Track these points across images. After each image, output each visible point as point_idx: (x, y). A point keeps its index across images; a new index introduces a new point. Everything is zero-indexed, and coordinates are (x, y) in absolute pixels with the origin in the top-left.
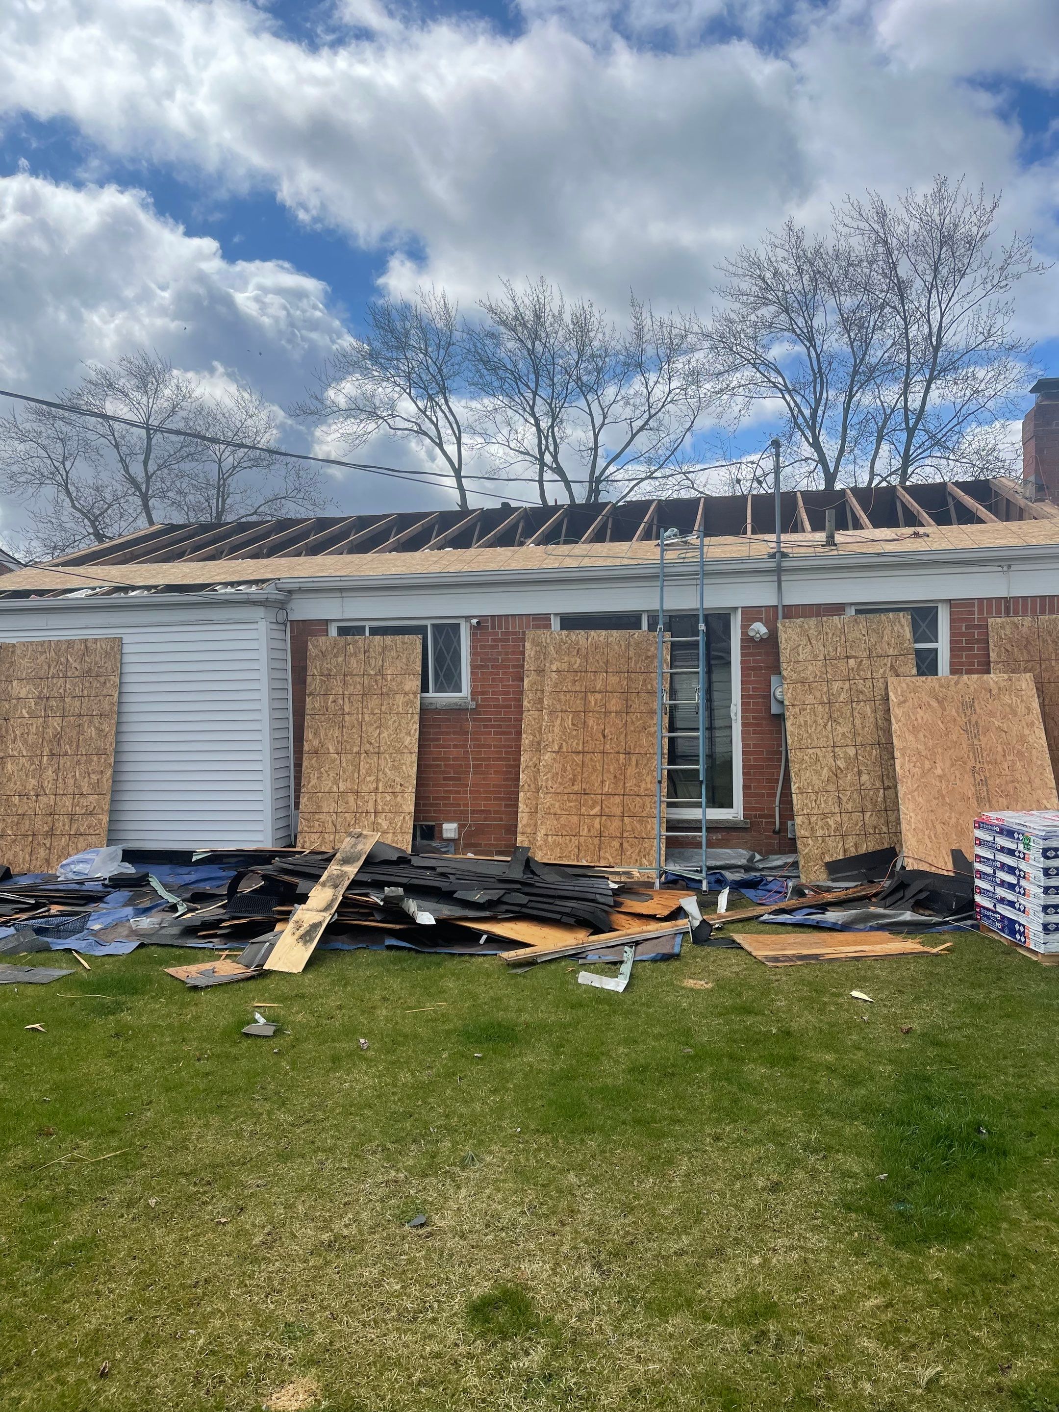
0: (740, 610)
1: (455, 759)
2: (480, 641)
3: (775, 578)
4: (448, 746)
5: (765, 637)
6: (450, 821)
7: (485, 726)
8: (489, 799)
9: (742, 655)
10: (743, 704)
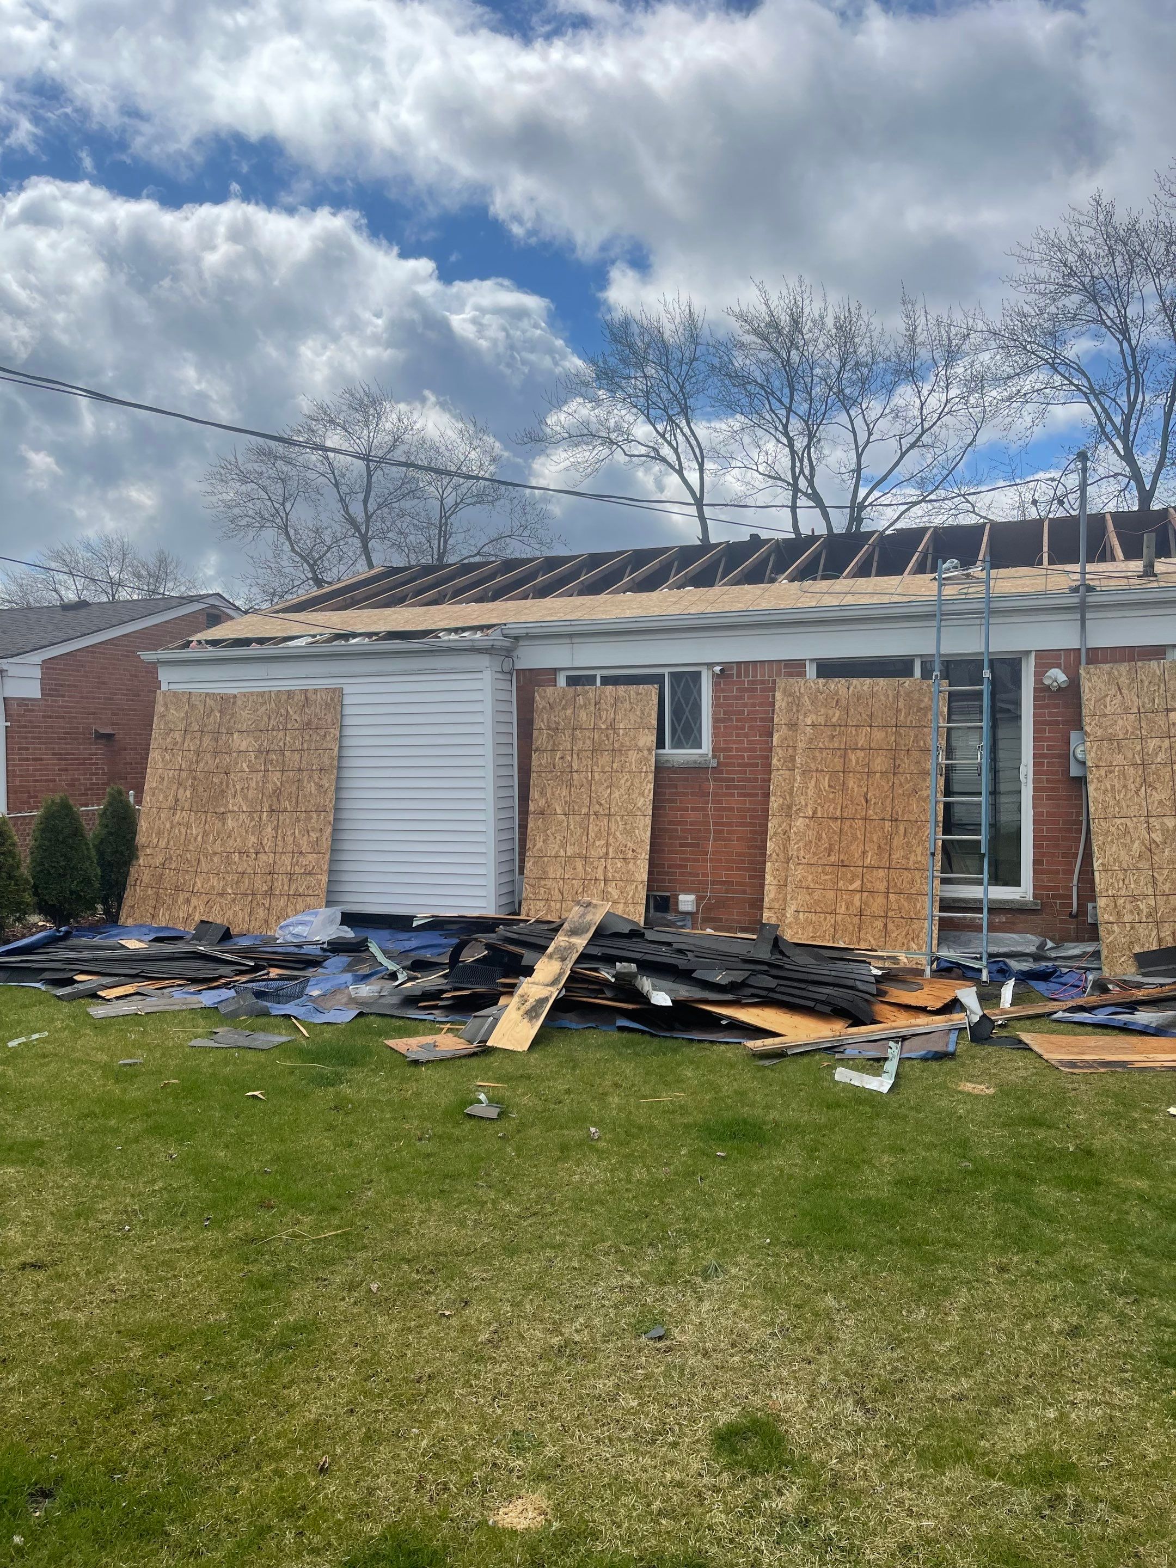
0: (1033, 654)
1: (692, 824)
2: (723, 691)
3: (1079, 617)
4: (686, 809)
5: (1063, 686)
6: (687, 891)
7: (728, 787)
8: (731, 869)
9: (1036, 707)
10: (1035, 764)
